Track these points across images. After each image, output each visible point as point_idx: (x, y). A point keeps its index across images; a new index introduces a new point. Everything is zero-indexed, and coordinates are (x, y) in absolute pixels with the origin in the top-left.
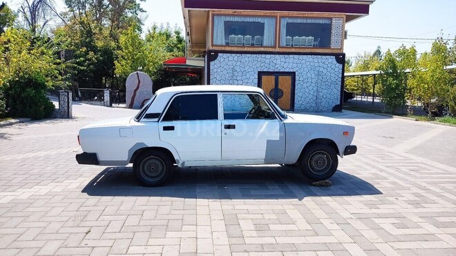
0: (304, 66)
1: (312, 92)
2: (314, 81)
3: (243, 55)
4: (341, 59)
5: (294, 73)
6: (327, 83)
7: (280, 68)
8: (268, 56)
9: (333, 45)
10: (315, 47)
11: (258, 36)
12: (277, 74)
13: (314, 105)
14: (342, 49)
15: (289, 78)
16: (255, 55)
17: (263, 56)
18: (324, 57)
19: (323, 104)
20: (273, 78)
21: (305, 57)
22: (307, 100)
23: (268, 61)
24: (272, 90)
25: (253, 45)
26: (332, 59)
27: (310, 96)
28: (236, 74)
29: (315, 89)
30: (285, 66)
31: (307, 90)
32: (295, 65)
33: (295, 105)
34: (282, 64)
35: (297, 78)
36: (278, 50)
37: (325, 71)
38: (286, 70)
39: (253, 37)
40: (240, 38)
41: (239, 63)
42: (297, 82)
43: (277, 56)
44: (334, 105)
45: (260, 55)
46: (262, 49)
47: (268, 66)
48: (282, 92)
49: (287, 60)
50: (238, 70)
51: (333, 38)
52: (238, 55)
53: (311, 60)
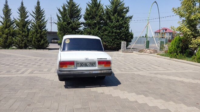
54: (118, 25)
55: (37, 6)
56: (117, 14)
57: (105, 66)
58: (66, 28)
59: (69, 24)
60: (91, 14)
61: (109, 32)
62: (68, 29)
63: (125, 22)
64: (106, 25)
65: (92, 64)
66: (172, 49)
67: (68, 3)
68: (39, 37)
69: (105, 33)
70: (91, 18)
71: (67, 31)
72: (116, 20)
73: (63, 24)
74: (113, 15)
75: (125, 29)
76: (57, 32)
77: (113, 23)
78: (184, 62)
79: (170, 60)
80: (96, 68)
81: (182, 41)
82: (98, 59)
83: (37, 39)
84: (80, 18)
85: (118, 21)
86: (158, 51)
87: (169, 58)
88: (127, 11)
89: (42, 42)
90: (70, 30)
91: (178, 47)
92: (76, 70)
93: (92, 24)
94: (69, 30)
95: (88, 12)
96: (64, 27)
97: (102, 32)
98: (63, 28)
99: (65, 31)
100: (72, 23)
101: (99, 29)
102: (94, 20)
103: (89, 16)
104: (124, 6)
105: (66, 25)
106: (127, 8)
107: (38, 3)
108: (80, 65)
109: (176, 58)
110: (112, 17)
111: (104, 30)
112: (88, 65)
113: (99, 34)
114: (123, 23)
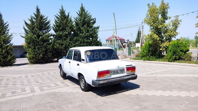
54: (89, 35)
56: (86, 25)
57: (132, 72)
58: (36, 41)
59: (39, 36)
60: (61, 26)
61: (81, 42)
62: (39, 42)
63: (94, 32)
64: (77, 35)
65: (122, 71)
66: (144, 53)
67: (35, 15)
68: (5, 53)
69: (77, 43)
70: (62, 30)
72: (86, 31)
73: (33, 37)
74: (83, 26)
75: (95, 38)
76: (23, 46)
77: (84, 33)
78: (158, 63)
79: (144, 62)
80: (125, 74)
81: (152, 46)
82: (126, 66)
83: (3, 55)
84: (50, 30)
85: (88, 32)
86: (127, 56)
87: (142, 61)
88: (95, 22)
89: (9, 57)
90: (40, 43)
91: (149, 51)
92: (110, 78)
93: (63, 35)
95: (58, 24)
96: (34, 40)
97: (74, 43)
98: (33, 42)
99: (35, 44)
100: (42, 36)
101: (70, 40)
102: (65, 32)
103: (60, 27)
104: (92, 18)
105: (35, 38)
106: (95, 20)
108: (113, 73)
109: (149, 60)
110: (82, 28)
111: (76, 41)
112: (119, 72)
113: (71, 44)
114: (92, 33)
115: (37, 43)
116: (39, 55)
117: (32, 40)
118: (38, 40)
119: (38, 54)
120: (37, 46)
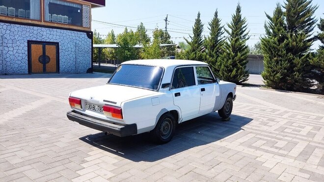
0: (65, 38)
1: (72, 59)
2: (73, 50)
3: (12, 25)
4: (90, 35)
5: (58, 43)
6: (82, 52)
7: (46, 38)
8: (35, 28)
9: (84, 25)
10: (69, 24)
11: (22, 10)
12: (44, 44)
13: (74, 68)
14: (90, 28)
15: (54, 47)
16: (24, 26)
17: (32, 27)
18: (79, 33)
19: (80, 68)
20: (41, 46)
21: (65, 31)
22: (69, 64)
23: (35, 32)
24: (40, 57)
25: (17, 17)
26: (84, 35)
27: (71, 62)
28: (6, 41)
29: (74, 56)
30: (50, 37)
31: (69, 57)
32: (58, 37)
33: (60, 69)
34: (48, 35)
35: (60, 47)
36: (43, 23)
37: (80, 43)
38: (52, 41)
39: (17, 10)
40: (3, 9)
41: (8, 32)
42: (60, 51)
43: (43, 29)
44: (88, 68)
45: (29, 27)
46: (30, 22)
47: (36, 36)
48: (49, 58)
49: (52, 33)
50: (8, 38)
51: (84, 20)
52: (7, 24)
53: (70, 34)
55: (235, 15)
57: (113, 116)
58: (275, 49)
62: (279, 50)
68: (230, 65)
71: (277, 54)
73: (271, 40)
82: (104, 101)
83: (227, 67)
89: (234, 72)
90: (282, 52)
94: (280, 53)
96: (271, 46)
98: (269, 49)
99: (272, 54)
105: (275, 43)
107: (238, 10)
108: (88, 106)
112: (96, 109)
115: (275, 52)
116: (276, 74)
117: (268, 47)
118: (278, 47)
119: (274, 71)
120: (275, 57)
